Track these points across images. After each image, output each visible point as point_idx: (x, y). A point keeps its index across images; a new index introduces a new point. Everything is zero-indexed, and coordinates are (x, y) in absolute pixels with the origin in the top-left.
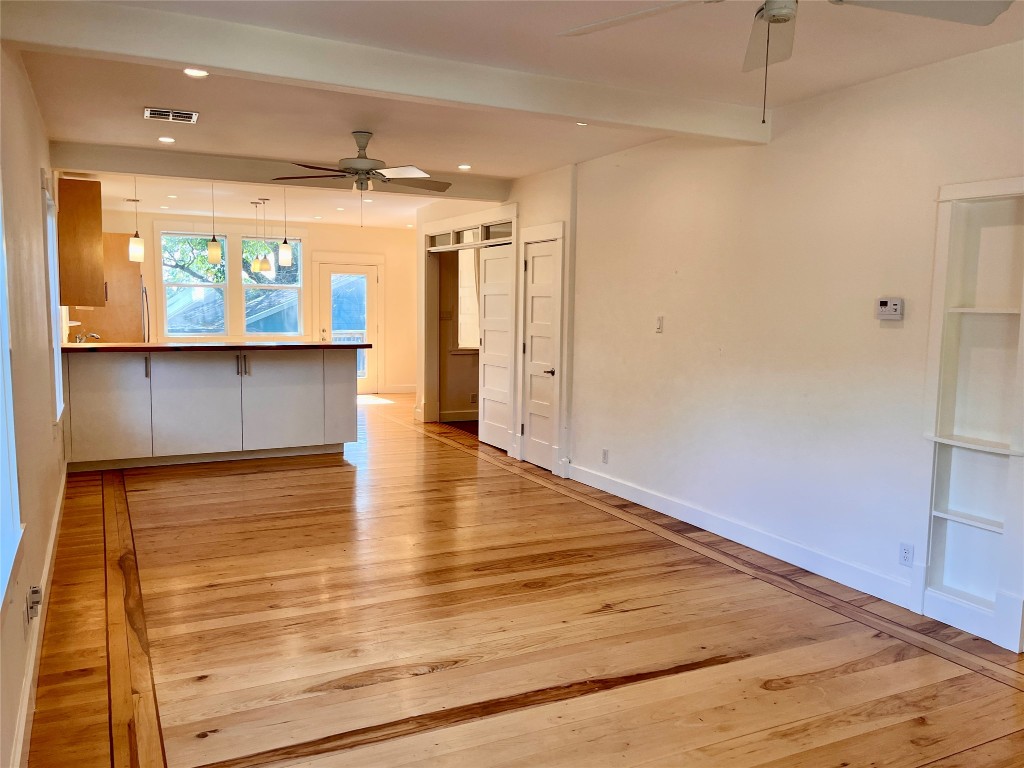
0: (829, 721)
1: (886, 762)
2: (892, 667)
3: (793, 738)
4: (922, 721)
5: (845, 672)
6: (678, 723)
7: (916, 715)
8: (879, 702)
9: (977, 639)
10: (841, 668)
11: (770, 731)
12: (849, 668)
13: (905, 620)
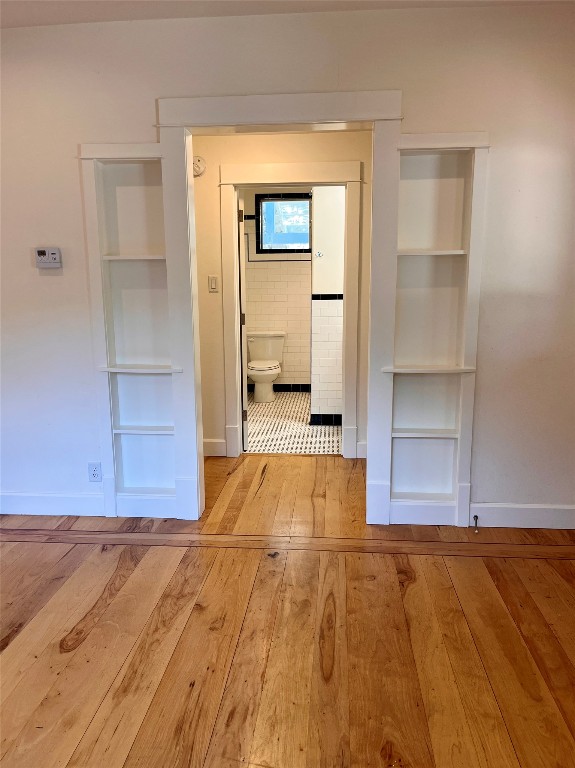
0: (145, 650)
1: (214, 660)
2: (137, 571)
3: (134, 688)
4: (199, 607)
5: (112, 595)
6: (21, 749)
7: (192, 605)
8: (159, 607)
9: (166, 520)
10: (106, 593)
11: (110, 694)
12: (111, 590)
13: (110, 526)
